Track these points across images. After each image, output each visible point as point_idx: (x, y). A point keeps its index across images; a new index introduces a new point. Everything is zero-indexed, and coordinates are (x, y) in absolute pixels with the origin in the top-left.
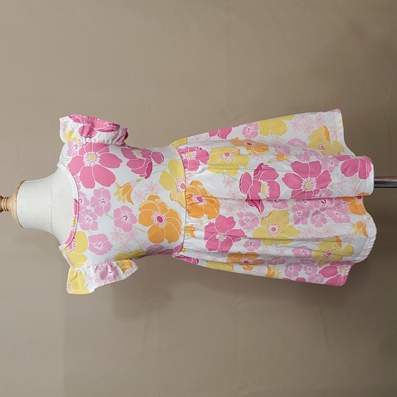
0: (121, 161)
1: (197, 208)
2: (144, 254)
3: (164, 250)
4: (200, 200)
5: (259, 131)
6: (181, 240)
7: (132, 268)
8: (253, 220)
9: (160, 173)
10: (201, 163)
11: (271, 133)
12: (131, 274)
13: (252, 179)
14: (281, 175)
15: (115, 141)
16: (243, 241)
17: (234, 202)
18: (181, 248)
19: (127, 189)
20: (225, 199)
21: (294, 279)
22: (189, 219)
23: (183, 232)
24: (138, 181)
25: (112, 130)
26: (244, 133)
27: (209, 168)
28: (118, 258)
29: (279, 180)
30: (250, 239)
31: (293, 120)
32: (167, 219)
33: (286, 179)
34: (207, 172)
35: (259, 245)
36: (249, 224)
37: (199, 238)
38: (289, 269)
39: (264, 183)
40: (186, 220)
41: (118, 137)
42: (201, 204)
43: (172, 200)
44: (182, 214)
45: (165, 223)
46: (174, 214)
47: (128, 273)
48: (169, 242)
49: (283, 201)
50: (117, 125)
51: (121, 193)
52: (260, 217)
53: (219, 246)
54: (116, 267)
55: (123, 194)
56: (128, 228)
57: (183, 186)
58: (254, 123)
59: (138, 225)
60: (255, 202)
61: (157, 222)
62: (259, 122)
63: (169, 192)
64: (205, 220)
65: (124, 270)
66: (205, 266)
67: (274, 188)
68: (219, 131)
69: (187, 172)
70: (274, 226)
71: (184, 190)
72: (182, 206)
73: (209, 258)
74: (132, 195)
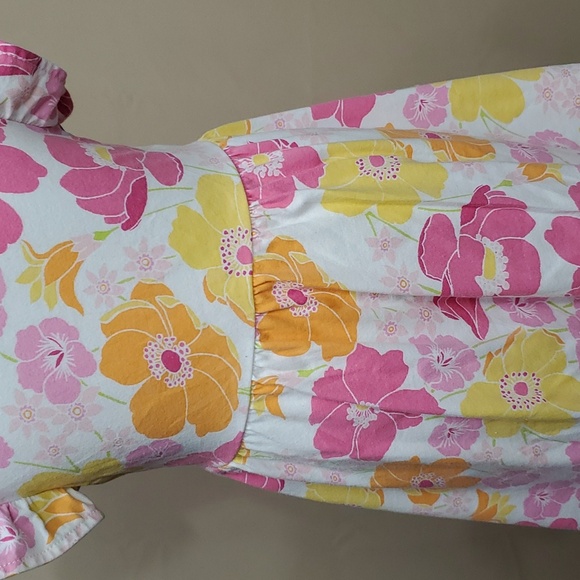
0: (43, 171)
1: (289, 323)
2: (119, 470)
3: (183, 454)
4: (298, 297)
5: (448, 108)
6: (237, 425)
7: (78, 521)
8: (462, 362)
9: (172, 214)
10: (298, 183)
11: (483, 115)
12: (75, 538)
13: (458, 235)
14: (543, 222)
15: (25, 109)
16: (429, 424)
17: (400, 305)
18: (236, 447)
19: (62, 264)
20: (375, 295)
21: (547, 522)
22: (266, 358)
23: (244, 400)
24: (100, 236)
25: (13, 71)
26: (408, 112)
27: (325, 200)
28: (36, 489)
29: (535, 238)
30: (450, 419)
31: (540, 81)
32: (196, 362)
33: (558, 235)
34: (318, 214)
35: (474, 437)
36: (448, 372)
37: (295, 418)
38: (537, 498)
39: (493, 248)
40: (254, 362)
41: (36, 98)
42: (301, 311)
43: (211, 298)
44: (244, 342)
45: (187, 372)
46: (216, 343)
47: (67, 536)
48: (201, 433)
49: (540, 302)
50: (29, 55)
51: (41, 276)
52: (481, 350)
53: (355, 443)
54: (26, 520)
55: (50, 277)
56: (63, 392)
57: (245, 255)
58: (436, 86)
59: (97, 380)
60: (460, 303)
61: (162, 369)
62: (449, 84)
63: (200, 274)
64: (315, 364)
65: (52, 528)
66: (303, 495)
67: (523, 262)
68: (341, 105)
69: (256, 213)
70: (522, 379)
71: (248, 267)
72: (243, 318)
73: (318, 474)
74: (81, 283)
